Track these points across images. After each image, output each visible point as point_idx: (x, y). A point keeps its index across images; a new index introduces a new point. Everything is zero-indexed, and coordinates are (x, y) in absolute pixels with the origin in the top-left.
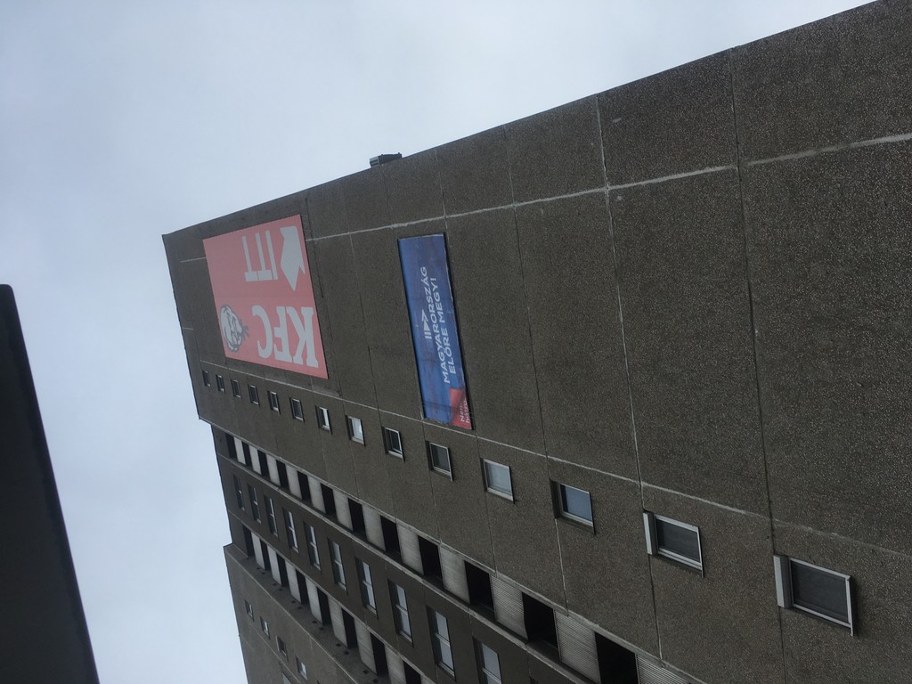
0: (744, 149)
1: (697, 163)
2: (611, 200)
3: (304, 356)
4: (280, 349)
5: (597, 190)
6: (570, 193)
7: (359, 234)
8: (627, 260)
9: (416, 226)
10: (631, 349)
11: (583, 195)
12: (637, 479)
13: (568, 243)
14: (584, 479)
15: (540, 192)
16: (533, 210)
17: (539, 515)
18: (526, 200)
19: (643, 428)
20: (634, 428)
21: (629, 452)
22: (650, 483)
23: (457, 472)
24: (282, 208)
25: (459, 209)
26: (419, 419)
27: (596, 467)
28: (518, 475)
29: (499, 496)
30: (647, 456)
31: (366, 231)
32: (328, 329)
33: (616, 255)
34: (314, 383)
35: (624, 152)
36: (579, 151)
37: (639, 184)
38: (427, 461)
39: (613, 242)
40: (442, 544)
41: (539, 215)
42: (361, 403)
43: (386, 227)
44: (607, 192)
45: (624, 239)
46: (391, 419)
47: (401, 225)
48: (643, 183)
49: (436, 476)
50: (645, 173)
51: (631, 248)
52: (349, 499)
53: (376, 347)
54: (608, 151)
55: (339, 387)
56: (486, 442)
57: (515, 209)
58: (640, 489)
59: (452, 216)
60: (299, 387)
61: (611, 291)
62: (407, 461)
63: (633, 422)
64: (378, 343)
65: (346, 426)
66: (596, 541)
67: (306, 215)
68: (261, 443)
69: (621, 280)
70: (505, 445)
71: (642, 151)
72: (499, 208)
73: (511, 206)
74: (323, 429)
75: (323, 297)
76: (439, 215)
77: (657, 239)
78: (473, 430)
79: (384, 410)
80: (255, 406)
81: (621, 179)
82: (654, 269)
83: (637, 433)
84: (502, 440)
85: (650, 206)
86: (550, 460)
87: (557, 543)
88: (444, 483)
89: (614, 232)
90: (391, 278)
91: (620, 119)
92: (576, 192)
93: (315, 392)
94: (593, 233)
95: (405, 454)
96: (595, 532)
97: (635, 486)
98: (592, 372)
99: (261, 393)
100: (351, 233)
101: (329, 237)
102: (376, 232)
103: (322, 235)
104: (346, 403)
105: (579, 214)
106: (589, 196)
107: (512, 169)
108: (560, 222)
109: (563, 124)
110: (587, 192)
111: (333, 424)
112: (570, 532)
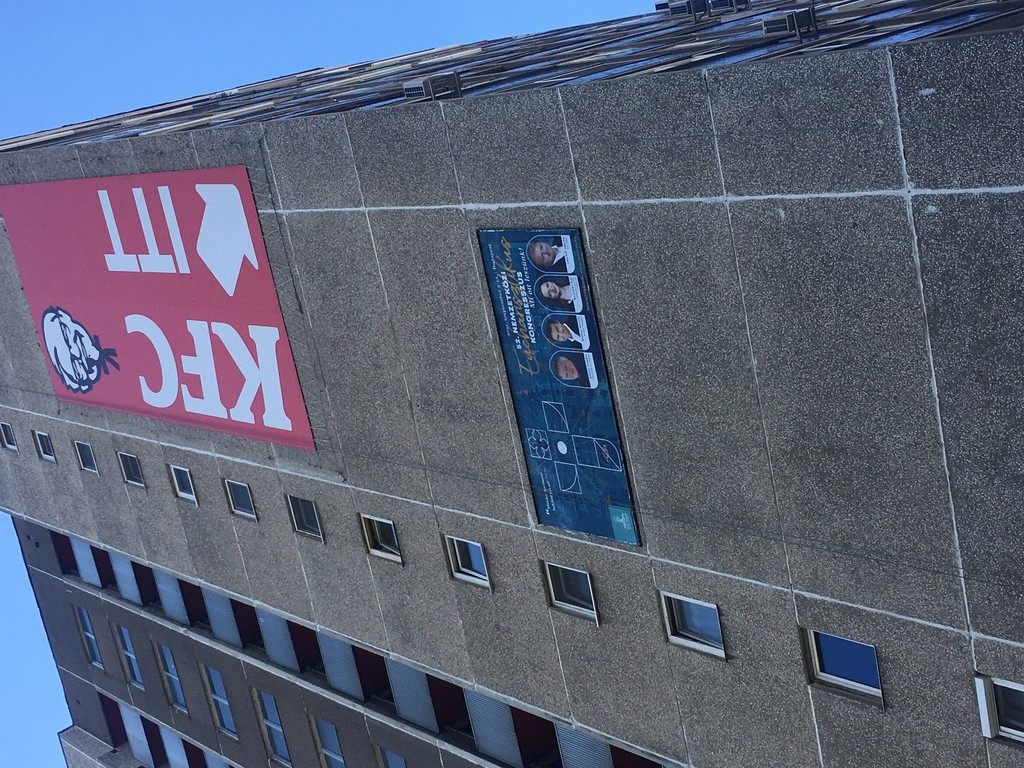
2: (917, 211)
3: (258, 406)
4: (197, 392)
5: (889, 192)
6: (838, 191)
7: (386, 212)
8: (945, 302)
9: (516, 211)
10: (954, 435)
11: (861, 198)
12: (963, 629)
13: (833, 266)
14: (865, 627)
15: (778, 184)
16: (764, 210)
17: (777, 680)
18: (750, 194)
19: (974, 553)
20: (958, 553)
21: (949, 589)
22: (988, 634)
23: (607, 612)
24: (200, 150)
25: (612, 193)
26: (524, 525)
27: (887, 609)
28: (735, 618)
29: (695, 650)
30: (983, 594)
31: (402, 208)
32: (314, 366)
33: (926, 293)
34: (281, 456)
35: (940, 141)
36: (855, 130)
37: (968, 191)
38: (542, 594)
39: (919, 273)
40: (576, 724)
41: (776, 219)
42: (392, 493)
43: (450, 206)
44: (908, 198)
45: (940, 270)
46: (462, 523)
47: (483, 206)
48: (975, 191)
49: (564, 617)
50: (980, 177)
51: (954, 285)
52: (353, 647)
53: (428, 403)
54: (911, 136)
55: (341, 465)
56: (668, 564)
57: (727, 205)
58: (970, 642)
59: (595, 203)
60: (244, 461)
61: (916, 346)
62: (500, 592)
63: (957, 544)
64: (432, 396)
65: (358, 530)
66: (887, 719)
67: (262, 169)
68: (153, 555)
69: (934, 332)
70: (708, 571)
71: (974, 143)
72: (696, 199)
73: (720, 199)
74: (303, 535)
75: (302, 312)
76: (568, 199)
77: (1002, 276)
78: (641, 545)
79: (447, 506)
80: (136, 490)
81: (935, 180)
82: (996, 320)
83: (964, 561)
84: (701, 563)
85: (989, 226)
86: (797, 597)
87: (811, 722)
88: (581, 628)
89: (921, 258)
90: (461, 290)
91: (933, 90)
92: (849, 190)
93: (284, 471)
94: (881, 256)
95: (495, 580)
96: (886, 705)
97: (960, 637)
98: (880, 466)
99: (151, 468)
100: (368, 209)
101: (314, 210)
102: (425, 212)
103: (298, 207)
104: (359, 492)
105: (855, 225)
106: (874, 199)
107: (722, 141)
108: (818, 234)
109: (823, 84)
110: (869, 193)
111: (329, 527)
112: (838, 706)
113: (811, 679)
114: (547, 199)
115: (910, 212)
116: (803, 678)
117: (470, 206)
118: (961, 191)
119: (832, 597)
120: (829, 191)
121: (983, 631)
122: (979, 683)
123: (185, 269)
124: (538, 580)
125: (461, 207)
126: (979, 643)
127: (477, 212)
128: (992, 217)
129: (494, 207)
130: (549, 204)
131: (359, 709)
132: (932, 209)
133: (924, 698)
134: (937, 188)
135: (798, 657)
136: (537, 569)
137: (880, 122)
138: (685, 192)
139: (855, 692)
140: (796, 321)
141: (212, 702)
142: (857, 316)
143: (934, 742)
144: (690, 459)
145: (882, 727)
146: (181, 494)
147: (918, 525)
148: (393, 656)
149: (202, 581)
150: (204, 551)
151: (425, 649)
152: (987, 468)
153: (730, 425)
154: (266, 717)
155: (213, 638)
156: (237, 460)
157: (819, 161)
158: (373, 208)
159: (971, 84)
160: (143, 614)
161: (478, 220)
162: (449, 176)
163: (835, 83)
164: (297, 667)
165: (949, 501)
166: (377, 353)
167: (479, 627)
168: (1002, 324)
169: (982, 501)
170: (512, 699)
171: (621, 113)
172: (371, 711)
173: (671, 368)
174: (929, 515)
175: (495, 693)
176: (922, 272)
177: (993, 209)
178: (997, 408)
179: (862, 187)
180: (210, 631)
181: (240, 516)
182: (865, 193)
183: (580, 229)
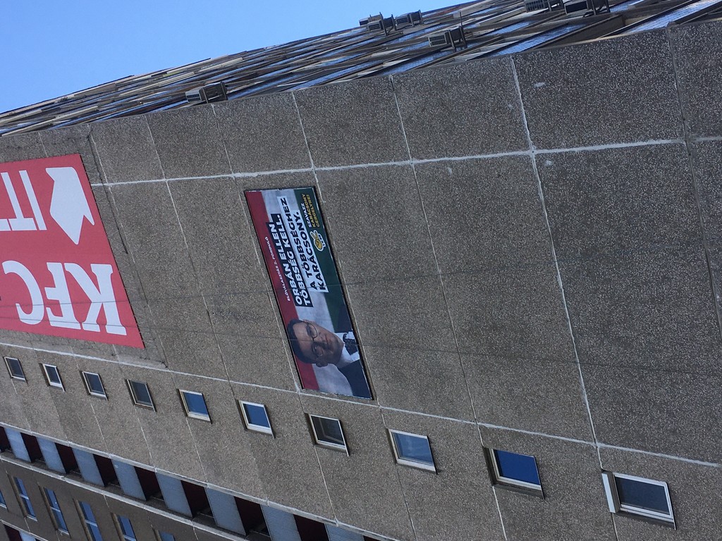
0: (690, 125)
1: (639, 135)
2: (539, 164)
3: (102, 320)
4: (58, 312)
5: (520, 153)
6: (486, 154)
7: (179, 181)
8: (563, 225)
9: (270, 177)
10: (575, 313)
11: (502, 157)
12: (592, 441)
13: (487, 204)
14: (527, 444)
15: (446, 150)
16: (437, 168)
17: (471, 484)
18: (428, 158)
19: (595, 390)
20: (584, 391)
21: (580, 415)
22: (608, 444)
23: (353, 446)
24: (47, 144)
25: (334, 162)
26: (293, 390)
27: (541, 431)
28: (440, 445)
29: (415, 468)
30: (602, 418)
31: (191, 178)
32: (139, 289)
33: (549, 219)
34: (120, 353)
35: (551, 117)
36: (494, 112)
37: (571, 149)
38: (309, 436)
39: (544, 207)
40: (339, 523)
41: (446, 174)
42: (200, 374)
43: (224, 176)
44: (533, 156)
45: (557, 204)
46: (251, 391)
47: (247, 174)
48: (576, 150)
49: (325, 451)
50: (579, 140)
51: (568, 212)
52: (182, 481)
53: (220, 311)
54: (532, 114)
55: (163, 357)
56: (392, 411)
57: (413, 166)
58: (597, 450)
59: (323, 169)
60: (95, 358)
61: (546, 255)
62: (278, 437)
63: (583, 385)
64: (222, 306)
65: (179, 402)
66: (545, 505)
67: (90, 156)
68: (35, 427)
69: (557, 245)
70: (419, 413)
71: (573, 118)
72: (391, 163)
73: (408, 162)
74: (140, 406)
75: (127, 253)
76: (305, 167)
77: (598, 205)
78: (373, 399)
79: (239, 381)
80: (20, 383)
81: (550, 143)
82: (596, 235)
83: (588, 396)
84: (415, 409)
85: (587, 173)
86: (481, 427)
87: (496, 511)
88: (337, 458)
89: (544, 196)
90: (237, 233)
91: (544, 83)
92: (493, 153)
93: (124, 363)
94: (518, 196)
95: (276, 429)
96: (545, 496)
97: (590, 448)
98: (528, 337)
99: (30, 367)
100: (168, 180)
101: (130, 183)
102: (208, 180)
103: (118, 181)
104: (177, 375)
105: (499, 176)
106: (510, 158)
107: (406, 122)
108: (475, 183)
109: (470, 82)
110: (507, 154)
111: (158, 400)
112: (514, 498)
113: (494, 482)
114: (291, 167)
115: (534, 165)
116: (488, 482)
117: (238, 175)
118: (567, 150)
119: (504, 425)
120: (480, 153)
121: (604, 442)
122: (605, 477)
123: (43, 227)
124: (305, 427)
125: (232, 175)
126: (602, 450)
127: (244, 178)
128: (589, 166)
129: (255, 175)
130: (292, 171)
131: (189, 523)
132: (549, 163)
133: (569, 489)
134: (551, 148)
135: (485, 468)
136: (304, 419)
137: (510, 106)
138: (383, 159)
139: (524, 488)
140: (465, 242)
141: (86, 526)
142: (505, 237)
143: (578, 519)
144: (402, 339)
145: (543, 511)
146: (52, 383)
147: (556, 374)
148: (209, 486)
149: (71, 443)
150: (71, 422)
151: (232, 480)
152: (598, 334)
153: (426, 315)
154: (125, 533)
155: (83, 481)
156: (90, 358)
157: (472, 134)
158: (171, 179)
159: (568, 78)
160: (32, 468)
161: (245, 184)
162: (222, 155)
163: (479, 81)
164: (144, 498)
165: (575, 357)
166: (181, 278)
167: (267, 462)
168: (601, 237)
169: (597, 355)
170: (294, 509)
171: (336, 107)
172: (198, 524)
173: (384, 279)
174: (564, 367)
175: (282, 506)
176: (546, 205)
177: (589, 161)
178: (602, 293)
179: (502, 150)
180: (81, 476)
181: (95, 396)
182: (504, 154)
183: (314, 187)
